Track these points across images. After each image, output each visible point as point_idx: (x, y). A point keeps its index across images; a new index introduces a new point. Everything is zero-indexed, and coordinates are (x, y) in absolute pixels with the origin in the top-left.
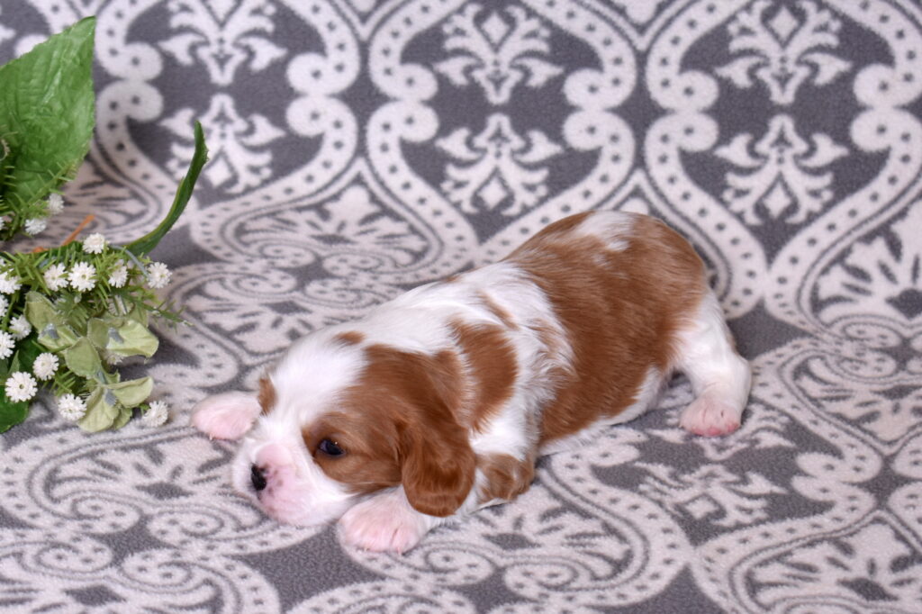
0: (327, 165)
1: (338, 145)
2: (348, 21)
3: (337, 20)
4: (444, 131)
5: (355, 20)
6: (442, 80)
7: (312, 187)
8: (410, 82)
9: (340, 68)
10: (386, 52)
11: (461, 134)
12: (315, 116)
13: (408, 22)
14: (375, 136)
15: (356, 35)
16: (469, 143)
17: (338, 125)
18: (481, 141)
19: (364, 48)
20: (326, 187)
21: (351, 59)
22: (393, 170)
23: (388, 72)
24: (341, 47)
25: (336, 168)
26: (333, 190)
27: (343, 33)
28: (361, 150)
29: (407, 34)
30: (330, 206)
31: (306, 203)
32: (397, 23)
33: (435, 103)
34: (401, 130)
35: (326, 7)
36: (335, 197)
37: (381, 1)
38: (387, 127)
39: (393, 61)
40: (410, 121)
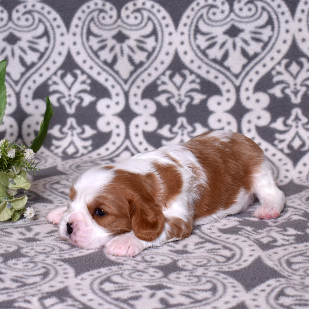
0: (114, 143)
1: (118, 135)
2: (119, 84)
3: (115, 84)
4: (160, 126)
5: (122, 83)
6: (158, 104)
7: (108, 153)
8: (146, 107)
9: (117, 103)
10: (135, 95)
11: (167, 127)
12: (108, 124)
13: (143, 81)
14: (133, 130)
15: (123, 89)
16: (171, 131)
17: (118, 127)
18: (175, 129)
19: (126, 94)
20: (114, 152)
21: (122, 99)
22: (141, 143)
23: (137, 103)
24: (117, 95)
25: (118, 144)
26: (117, 153)
27: (118, 89)
28: (127, 136)
29: (143, 86)
30: (115, 159)
31: (106, 158)
32: (139, 82)
33: (156, 115)
34: (143, 127)
35: (110, 79)
36: (118, 156)
37: (132, 73)
38: (137, 126)
39: (138, 98)
40: (146, 123)
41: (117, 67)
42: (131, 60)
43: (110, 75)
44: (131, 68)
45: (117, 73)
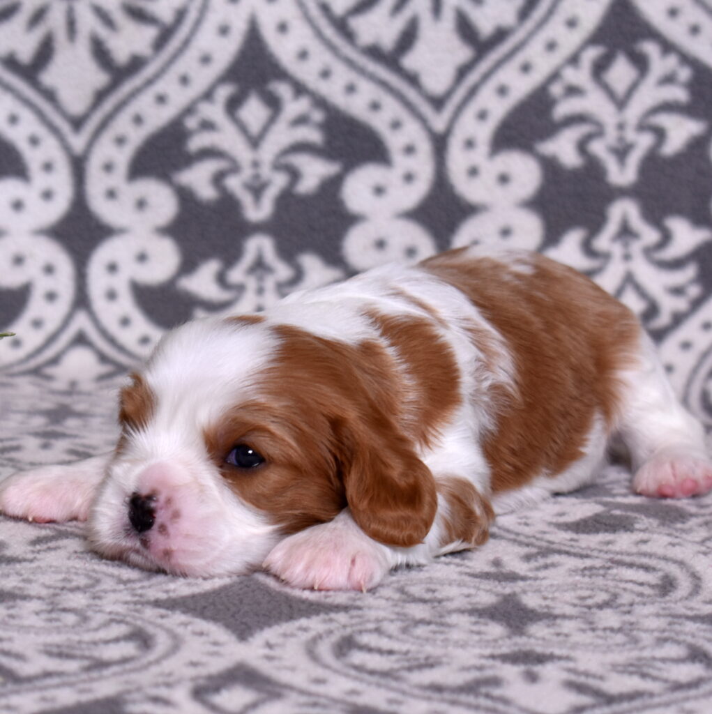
0: (37, 324)
1: (51, 297)
2: (54, 130)
3: (41, 131)
4: (188, 265)
5: (65, 128)
6: (185, 196)
7: (21, 353)
8: (141, 204)
9: (47, 195)
10: (108, 167)
11: (209, 269)
12: (18, 260)
13: (138, 120)
14: (98, 280)
15: (66, 148)
16: (221, 280)
17: (49, 270)
18: (237, 275)
19: (78, 166)
20: (39, 350)
21: (62, 183)
22: (125, 322)
23: (111, 194)
24: (48, 167)
25: (51, 326)
26: (49, 353)
27: (50, 149)
28: (82, 300)
29: (137, 137)
30: (50, 371)
31: (16, 369)
32: (122, 124)
33: (175, 230)
34: (131, 271)
35: (27, 116)
36: (55, 361)
37: (100, 96)
38: (112, 268)
39: (118, 179)
40: (142, 258)
41: (51, 77)
42: (100, 53)
43: (27, 103)
44: (100, 78)
45: (50, 95)
